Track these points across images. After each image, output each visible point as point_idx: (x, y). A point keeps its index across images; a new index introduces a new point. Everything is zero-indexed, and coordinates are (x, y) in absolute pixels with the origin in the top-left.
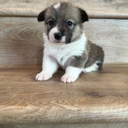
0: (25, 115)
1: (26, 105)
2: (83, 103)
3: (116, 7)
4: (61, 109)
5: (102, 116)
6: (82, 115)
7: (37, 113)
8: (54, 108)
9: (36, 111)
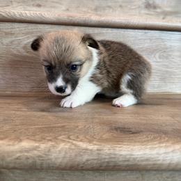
0: (18, 155)
1: (21, 141)
2: (107, 141)
3: (162, 17)
4: (73, 147)
5: (134, 159)
6: (104, 157)
7: (36, 152)
8: (62, 145)
9: (35, 148)
